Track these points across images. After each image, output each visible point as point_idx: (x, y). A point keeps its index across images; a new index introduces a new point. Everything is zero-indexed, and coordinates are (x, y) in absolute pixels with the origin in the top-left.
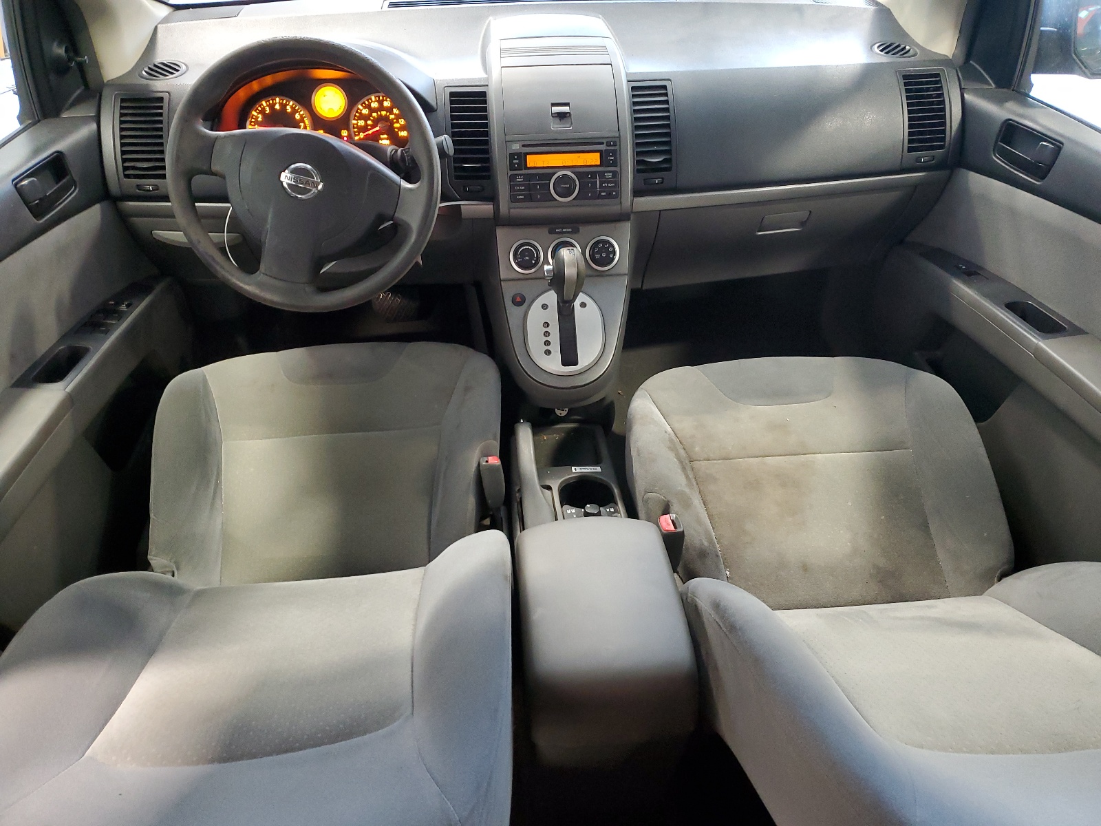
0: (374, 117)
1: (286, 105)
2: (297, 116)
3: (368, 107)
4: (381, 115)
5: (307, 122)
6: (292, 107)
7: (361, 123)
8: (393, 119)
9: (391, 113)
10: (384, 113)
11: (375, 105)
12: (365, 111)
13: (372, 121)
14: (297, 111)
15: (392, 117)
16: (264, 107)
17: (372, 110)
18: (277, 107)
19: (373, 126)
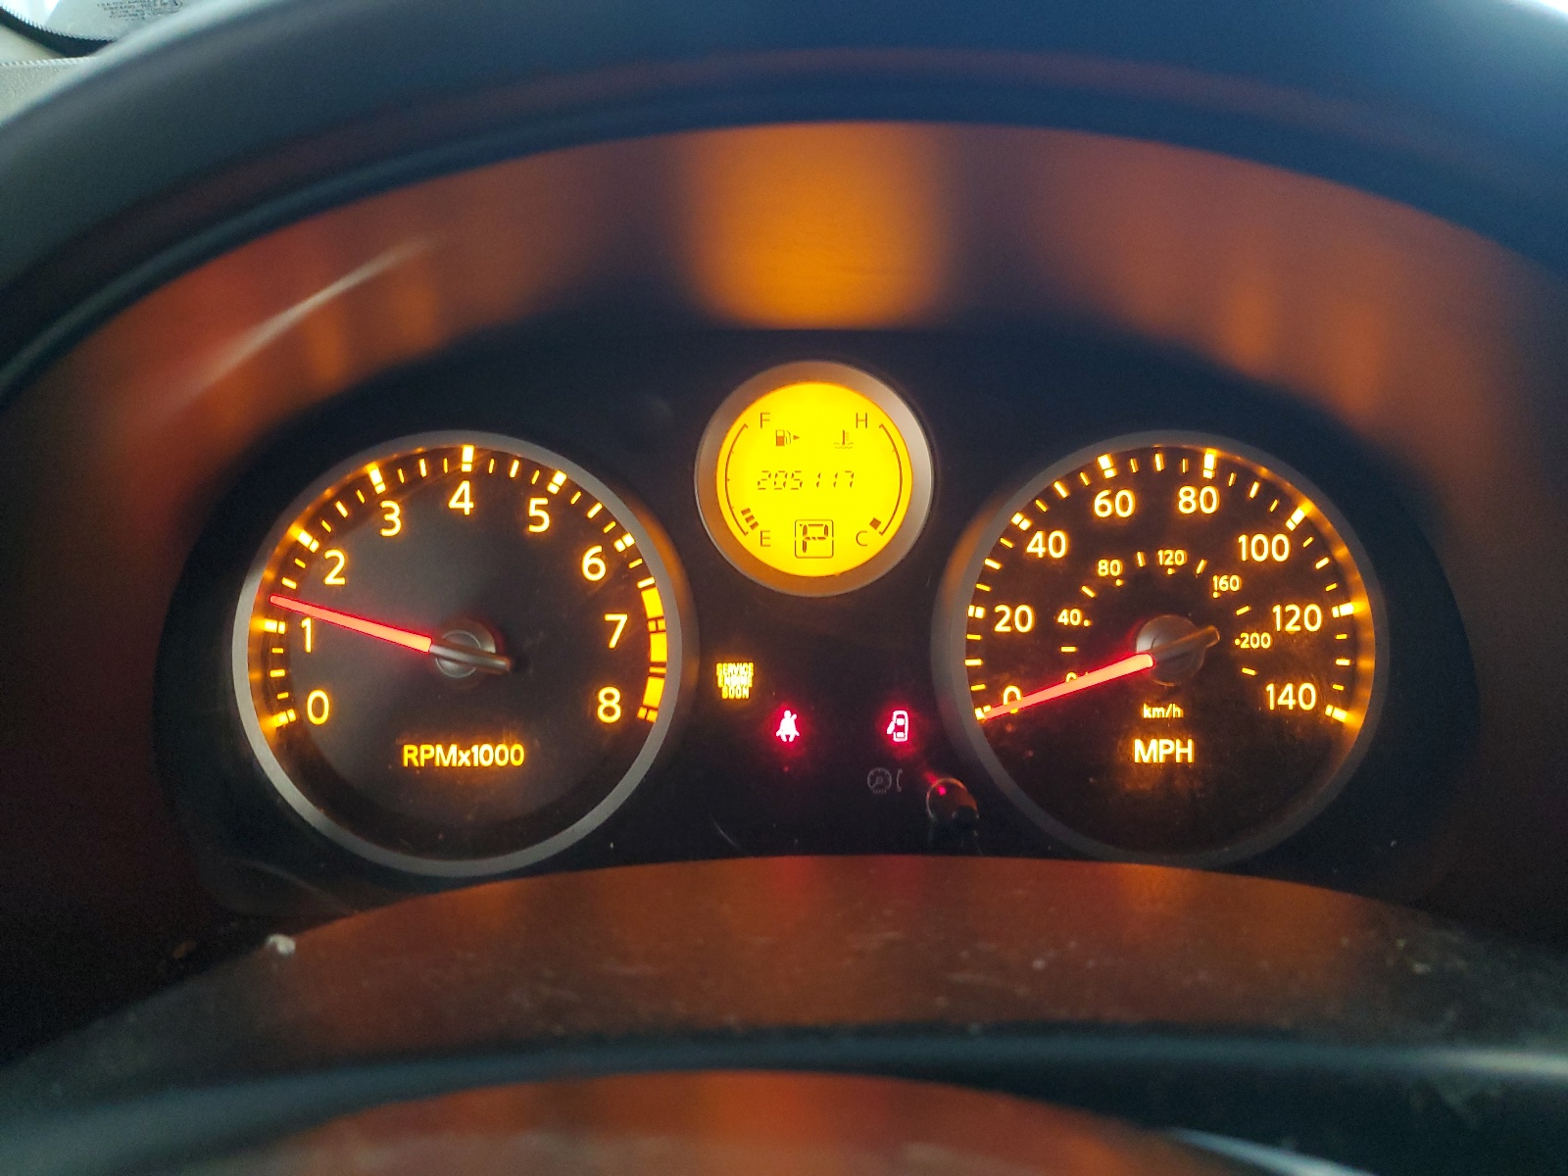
0: (1105, 585)
1: (524, 489)
2: (592, 565)
3: (1073, 514)
4: (1153, 568)
5: (653, 603)
6: (558, 505)
7: (1017, 619)
8: (1231, 600)
9: (1225, 560)
10: (1172, 558)
11: (1114, 506)
12: (1049, 546)
13: (1089, 608)
14: (593, 532)
15: (1225, 584)
16: (374, 498)
17: (1090, 539)
18: (462, 499)
19: (1100, 646)
